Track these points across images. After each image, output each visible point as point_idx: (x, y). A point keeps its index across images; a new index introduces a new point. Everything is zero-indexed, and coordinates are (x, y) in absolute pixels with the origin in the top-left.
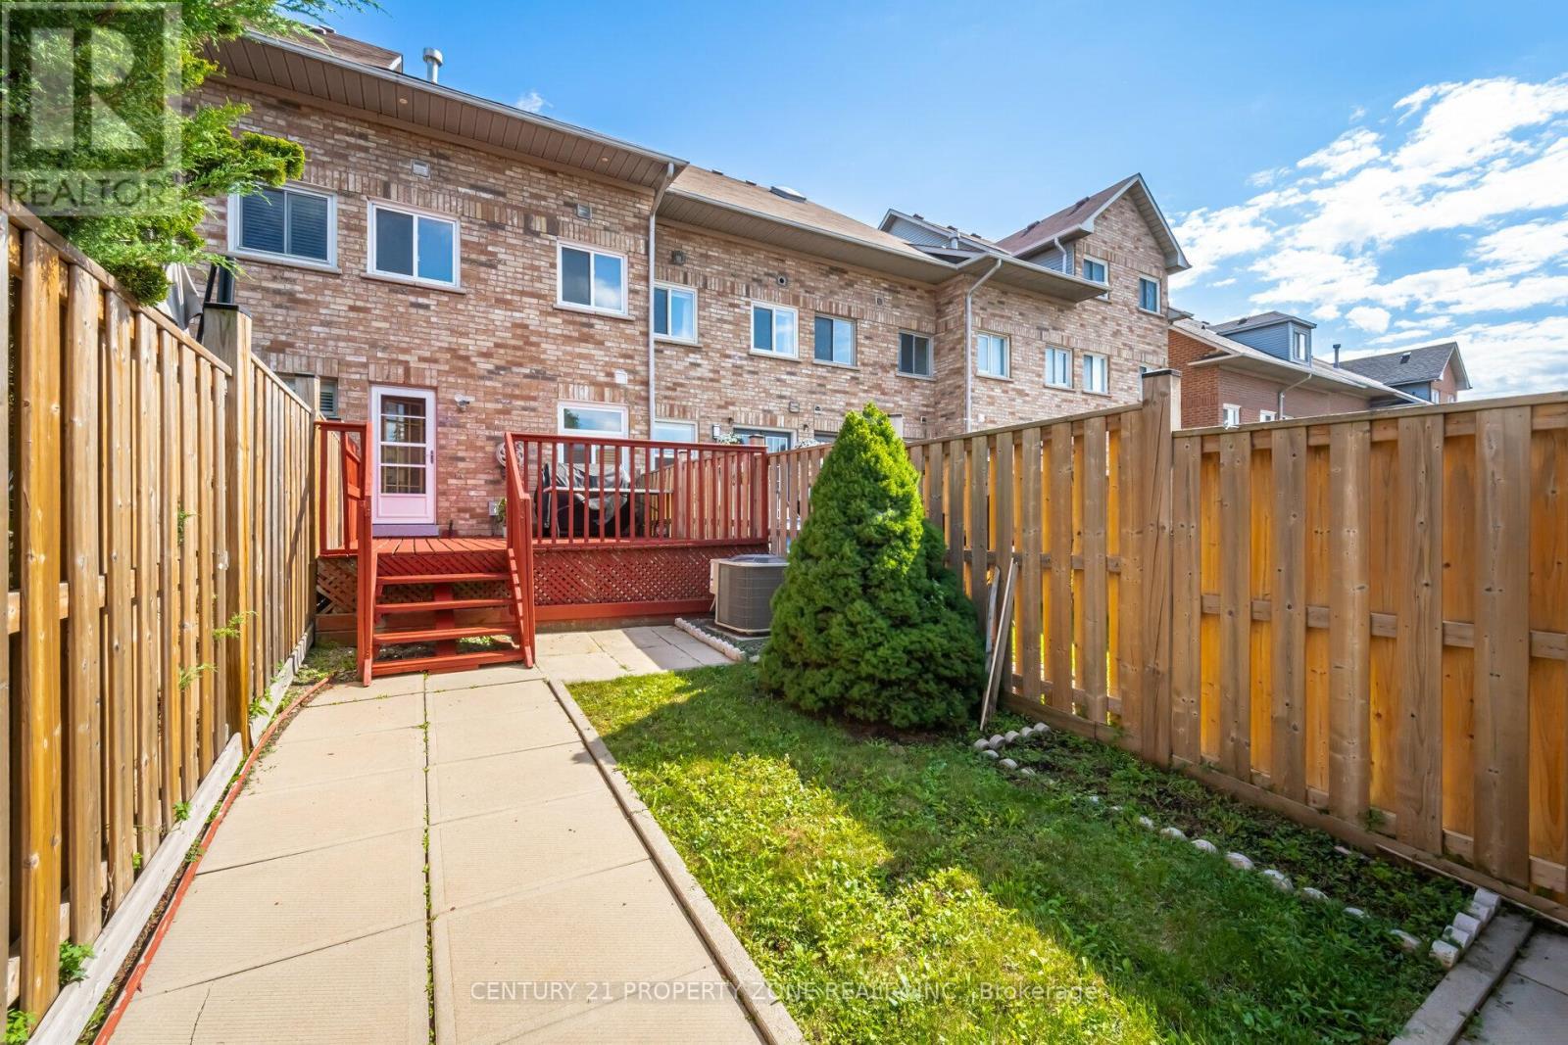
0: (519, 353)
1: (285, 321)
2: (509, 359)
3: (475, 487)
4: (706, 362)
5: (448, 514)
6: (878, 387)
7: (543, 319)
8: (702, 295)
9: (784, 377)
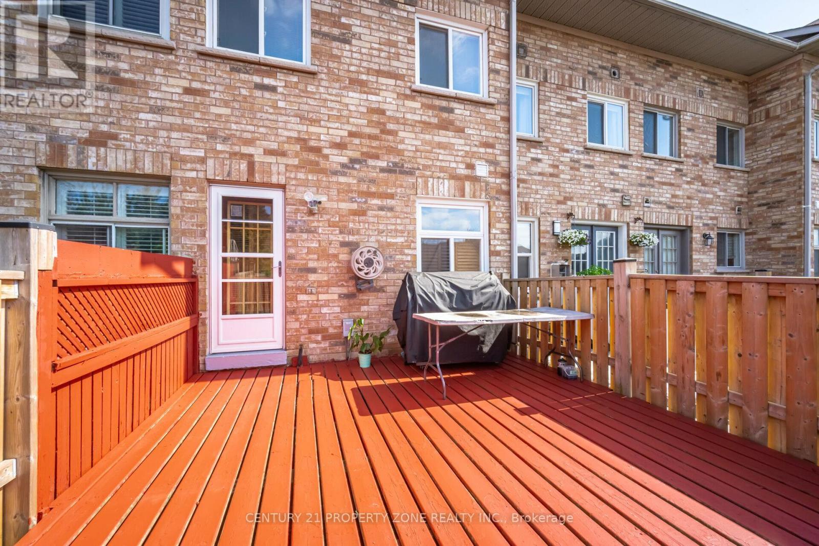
0: (375, 143)
1: (107, 107)
2: (365, 150)
3: (327, 304)
4: (546, 157)
5: (298, 337)
6: (699, 178)
7: (401, 103)
8: (542, 88)
9: (617, 170)
